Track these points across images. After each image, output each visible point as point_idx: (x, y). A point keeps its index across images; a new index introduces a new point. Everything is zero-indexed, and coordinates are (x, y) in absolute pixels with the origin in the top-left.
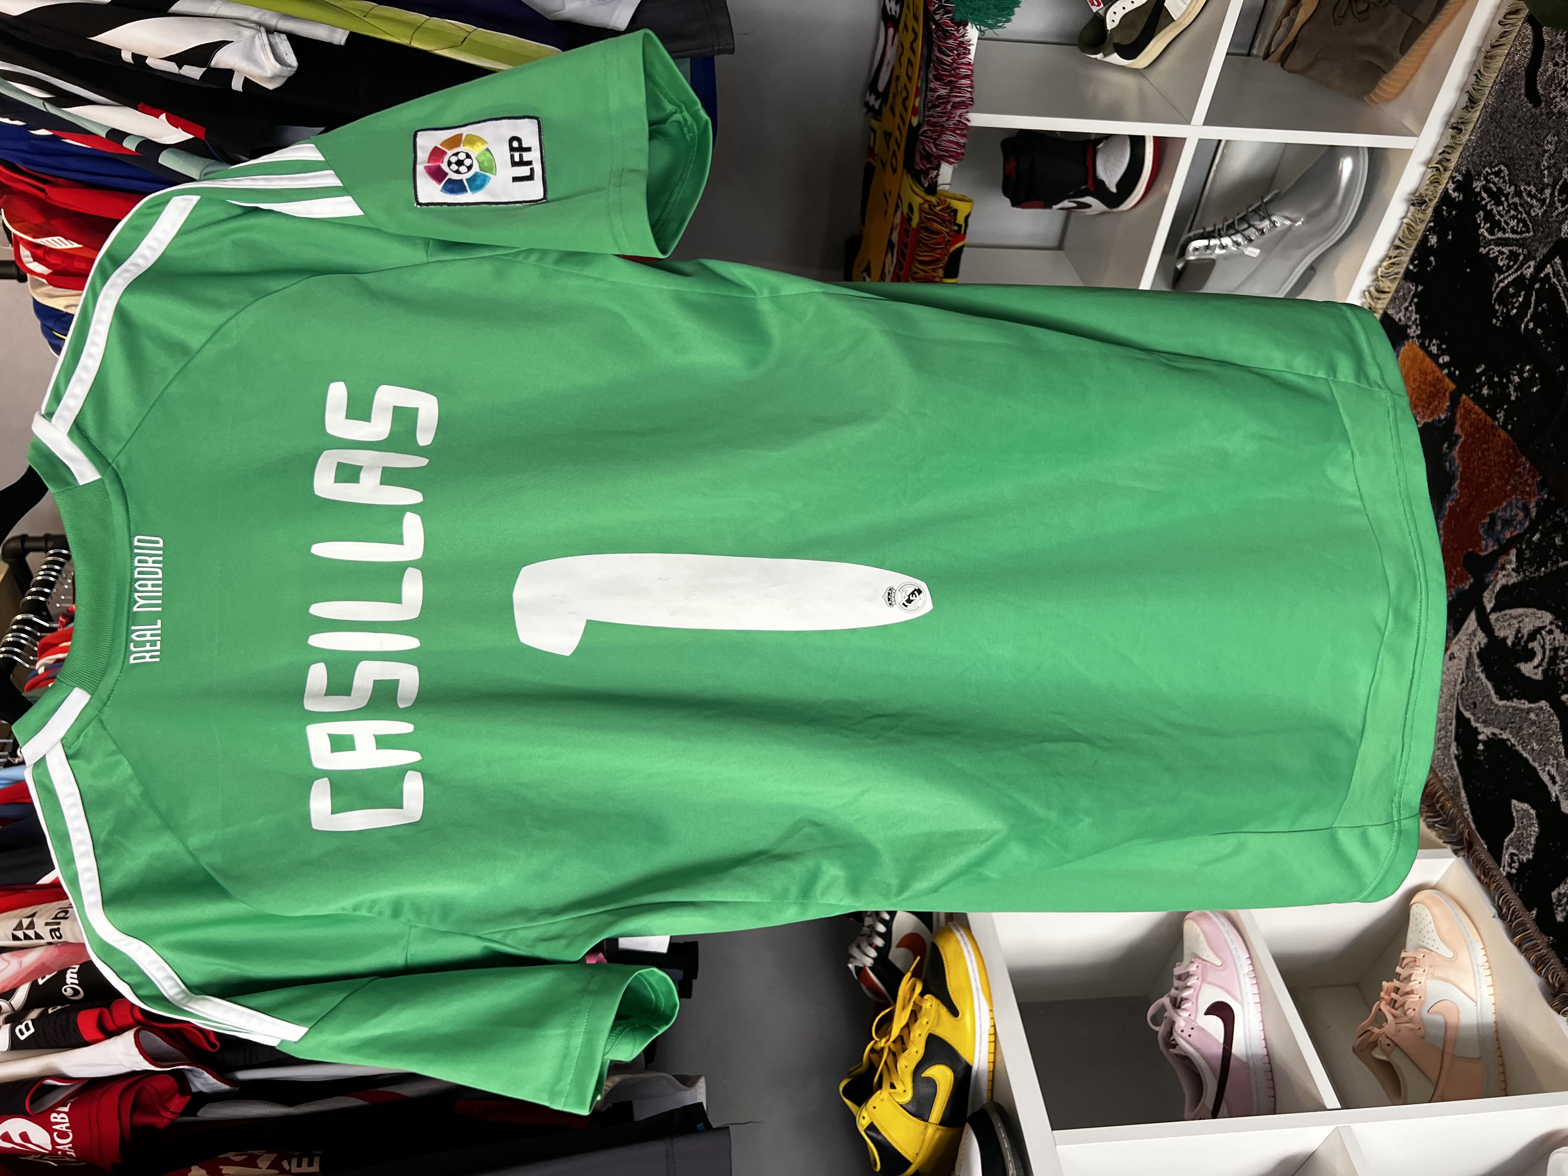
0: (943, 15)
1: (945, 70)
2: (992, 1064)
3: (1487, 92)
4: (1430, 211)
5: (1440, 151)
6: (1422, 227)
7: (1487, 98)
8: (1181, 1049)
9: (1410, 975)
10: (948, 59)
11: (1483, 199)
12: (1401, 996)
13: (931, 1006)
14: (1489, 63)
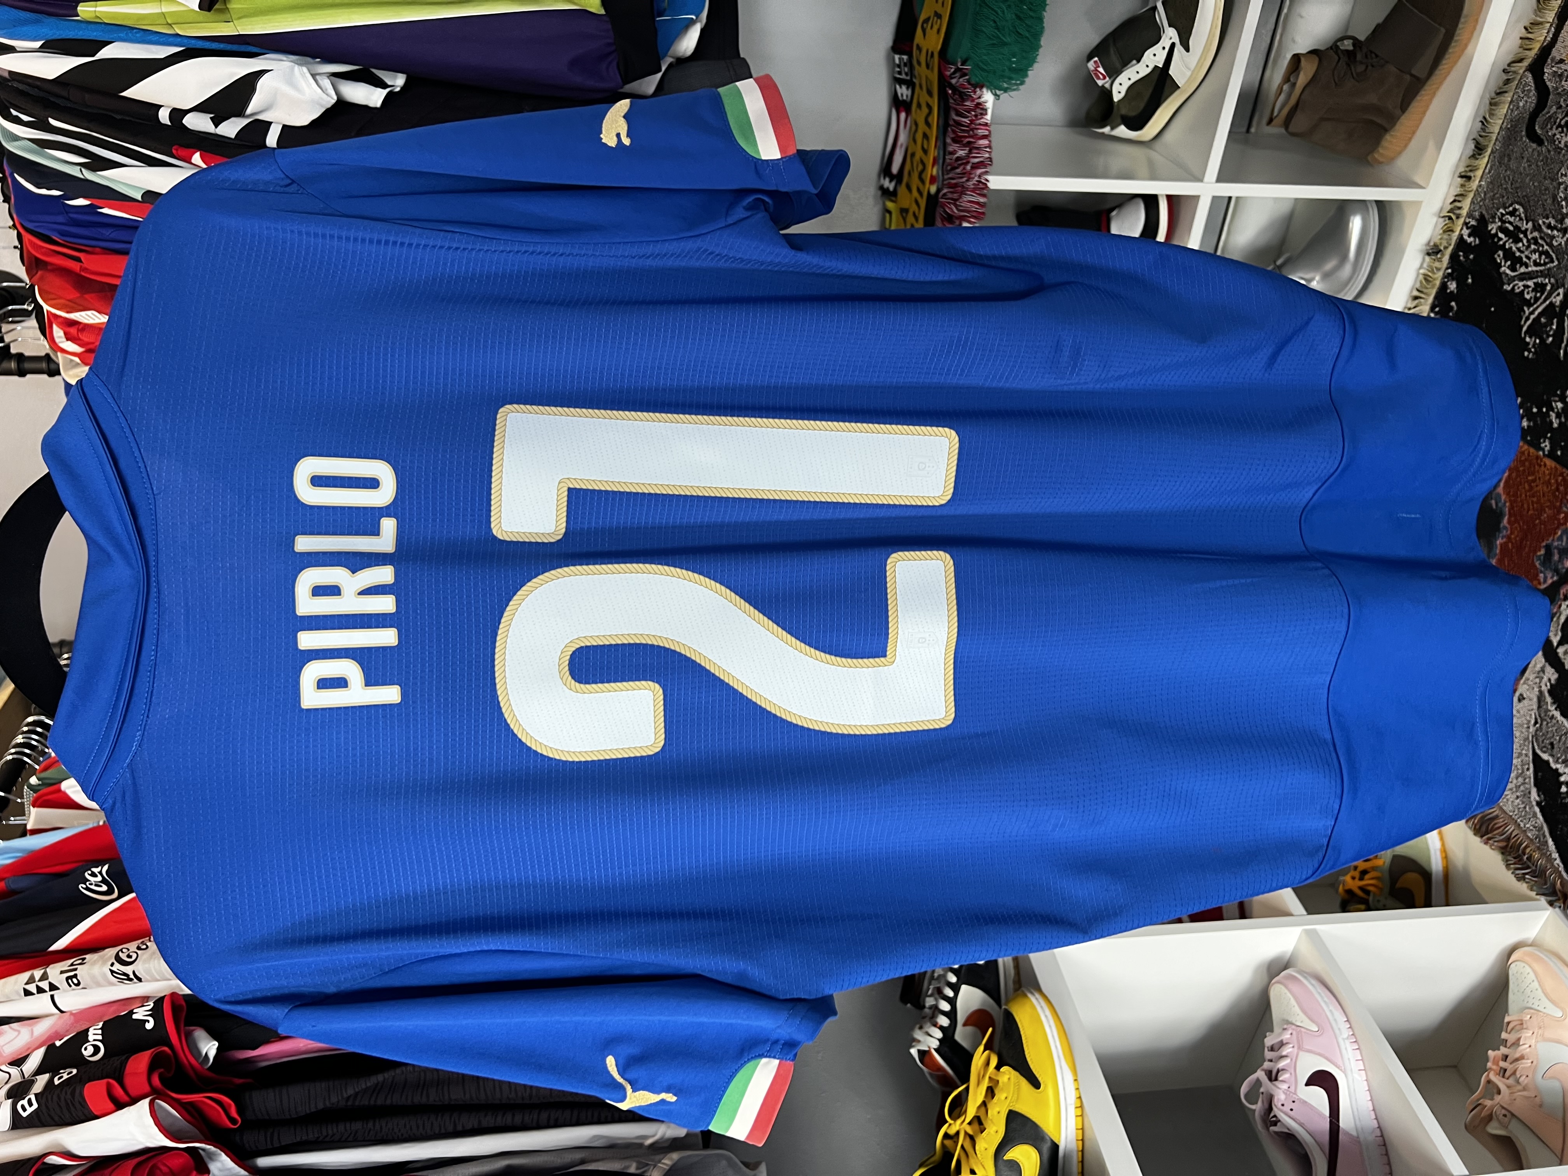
0: (959, 78)
1: (964, 131)
2: (1081, 1142)
3: (1494, 138)
4: (1446, 259)
5: (1452, 200)
6: (1440, 274)
7: (1495, 144)
8: (1284, 1125)
9: (1519, 1039)
10: (966, 120)
11: (1501, 239)
12: (1511, 1064)
13: (1009, 1079)
14: (1493, 110)
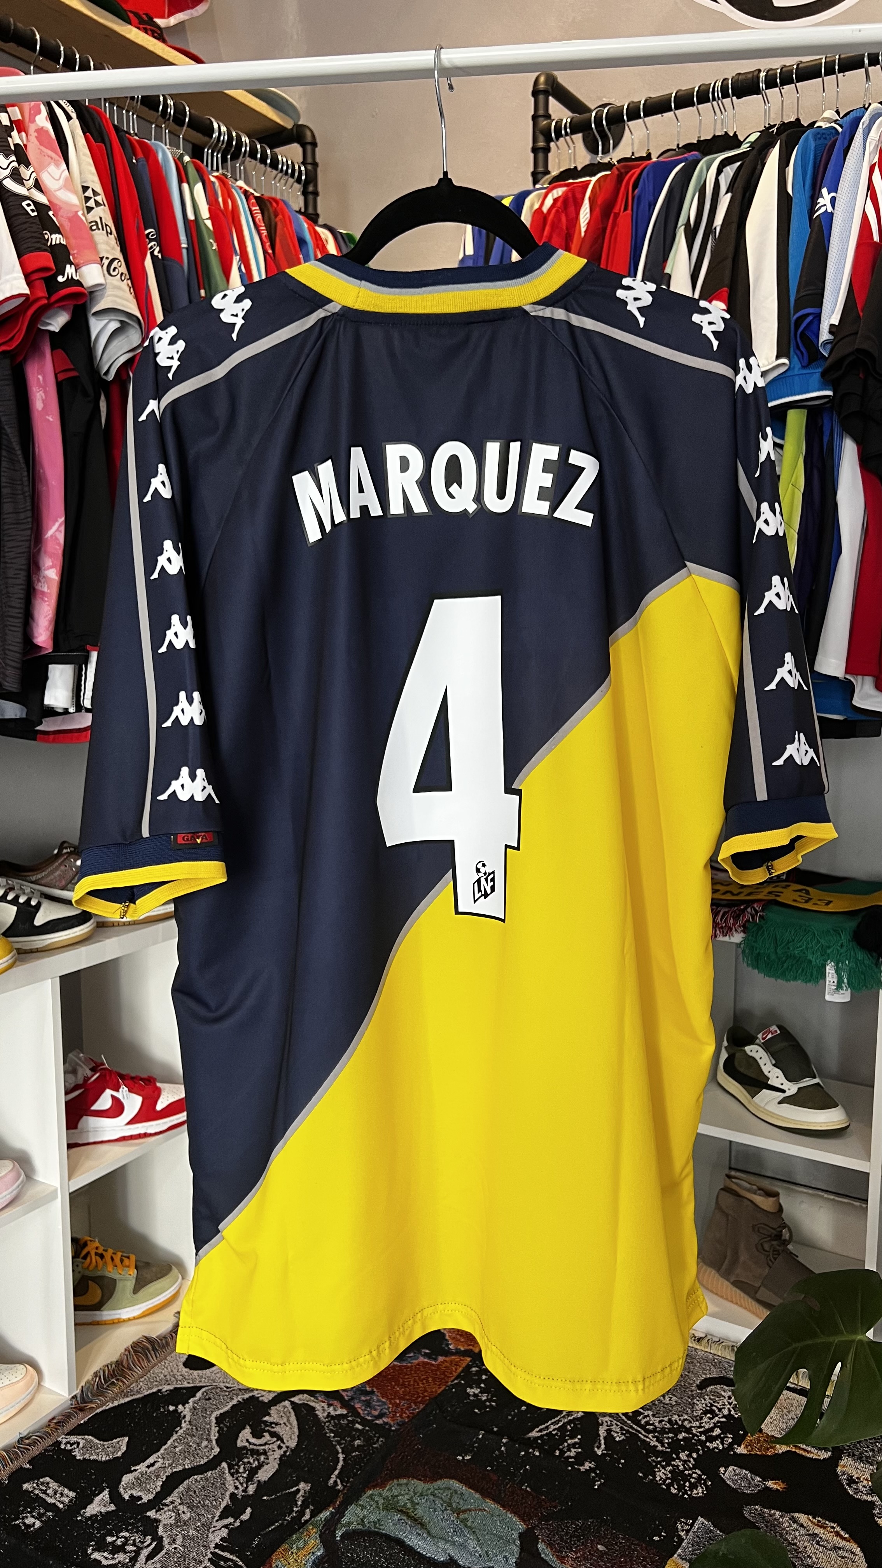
0: (751, 915)
3: (706, 1350)
